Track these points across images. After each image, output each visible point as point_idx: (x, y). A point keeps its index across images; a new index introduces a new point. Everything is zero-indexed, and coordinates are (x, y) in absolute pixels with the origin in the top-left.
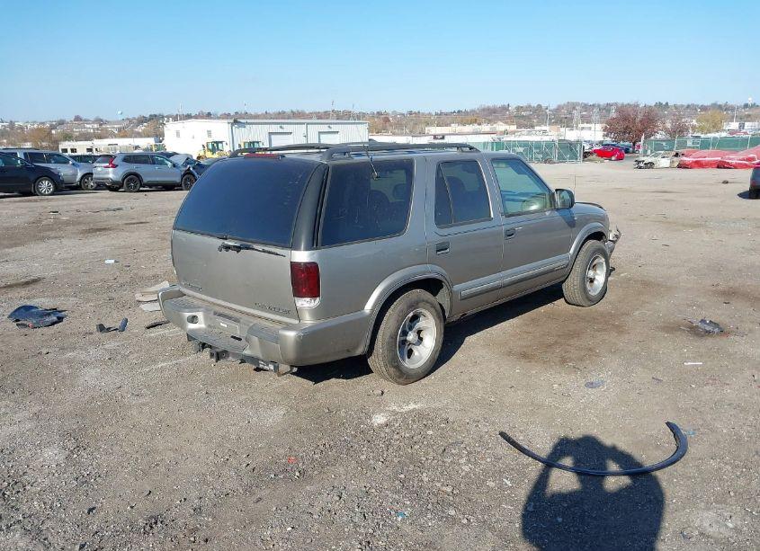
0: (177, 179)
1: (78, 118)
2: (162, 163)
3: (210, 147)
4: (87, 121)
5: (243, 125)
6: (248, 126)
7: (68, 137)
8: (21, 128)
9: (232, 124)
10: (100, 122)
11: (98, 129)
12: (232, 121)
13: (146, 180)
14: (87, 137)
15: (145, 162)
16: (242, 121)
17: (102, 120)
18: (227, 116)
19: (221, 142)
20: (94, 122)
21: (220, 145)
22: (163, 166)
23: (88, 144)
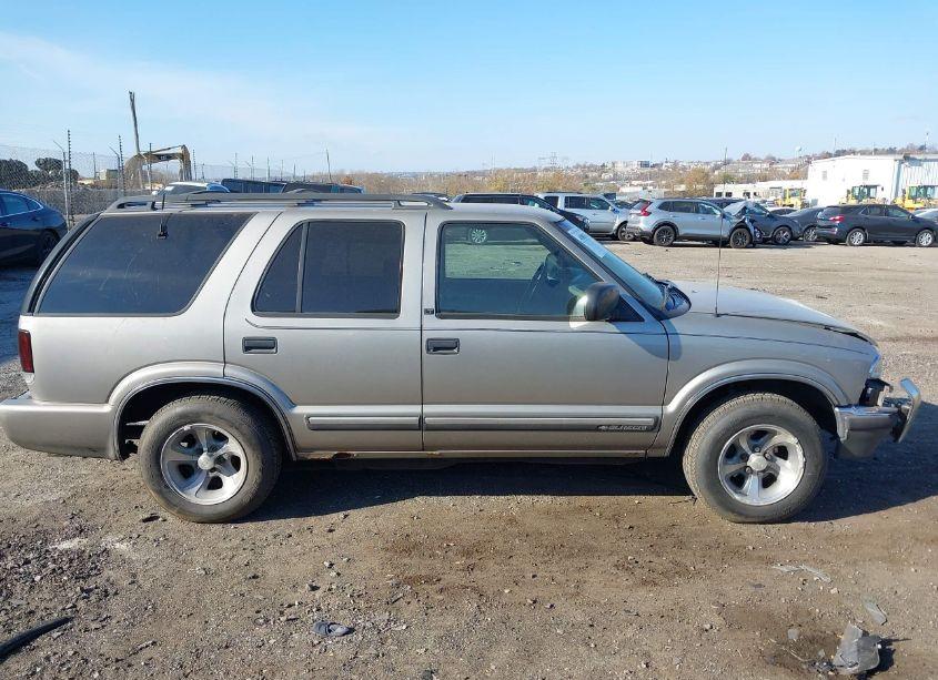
0: (725, 234)
1: (746, 157)
2: (708, 212)
3: (857, 191)
4: (756, 160)
5: (919, 163)
6: (925, 164)
7: (727, 179)
8: (684, 168)
9: (901, 162)
10: (772, 161)
11: (766, 169)
12: (901, 157)
13: (682, 232)
14: (749, 179)
15: (687, 210)
16: (918, 157)
17: (774, 159)
18: (891, 151)
19: (875, 187)
20: (764, 162)
21: (872, 190)
22: (708, 217)
23: (749, 188)
